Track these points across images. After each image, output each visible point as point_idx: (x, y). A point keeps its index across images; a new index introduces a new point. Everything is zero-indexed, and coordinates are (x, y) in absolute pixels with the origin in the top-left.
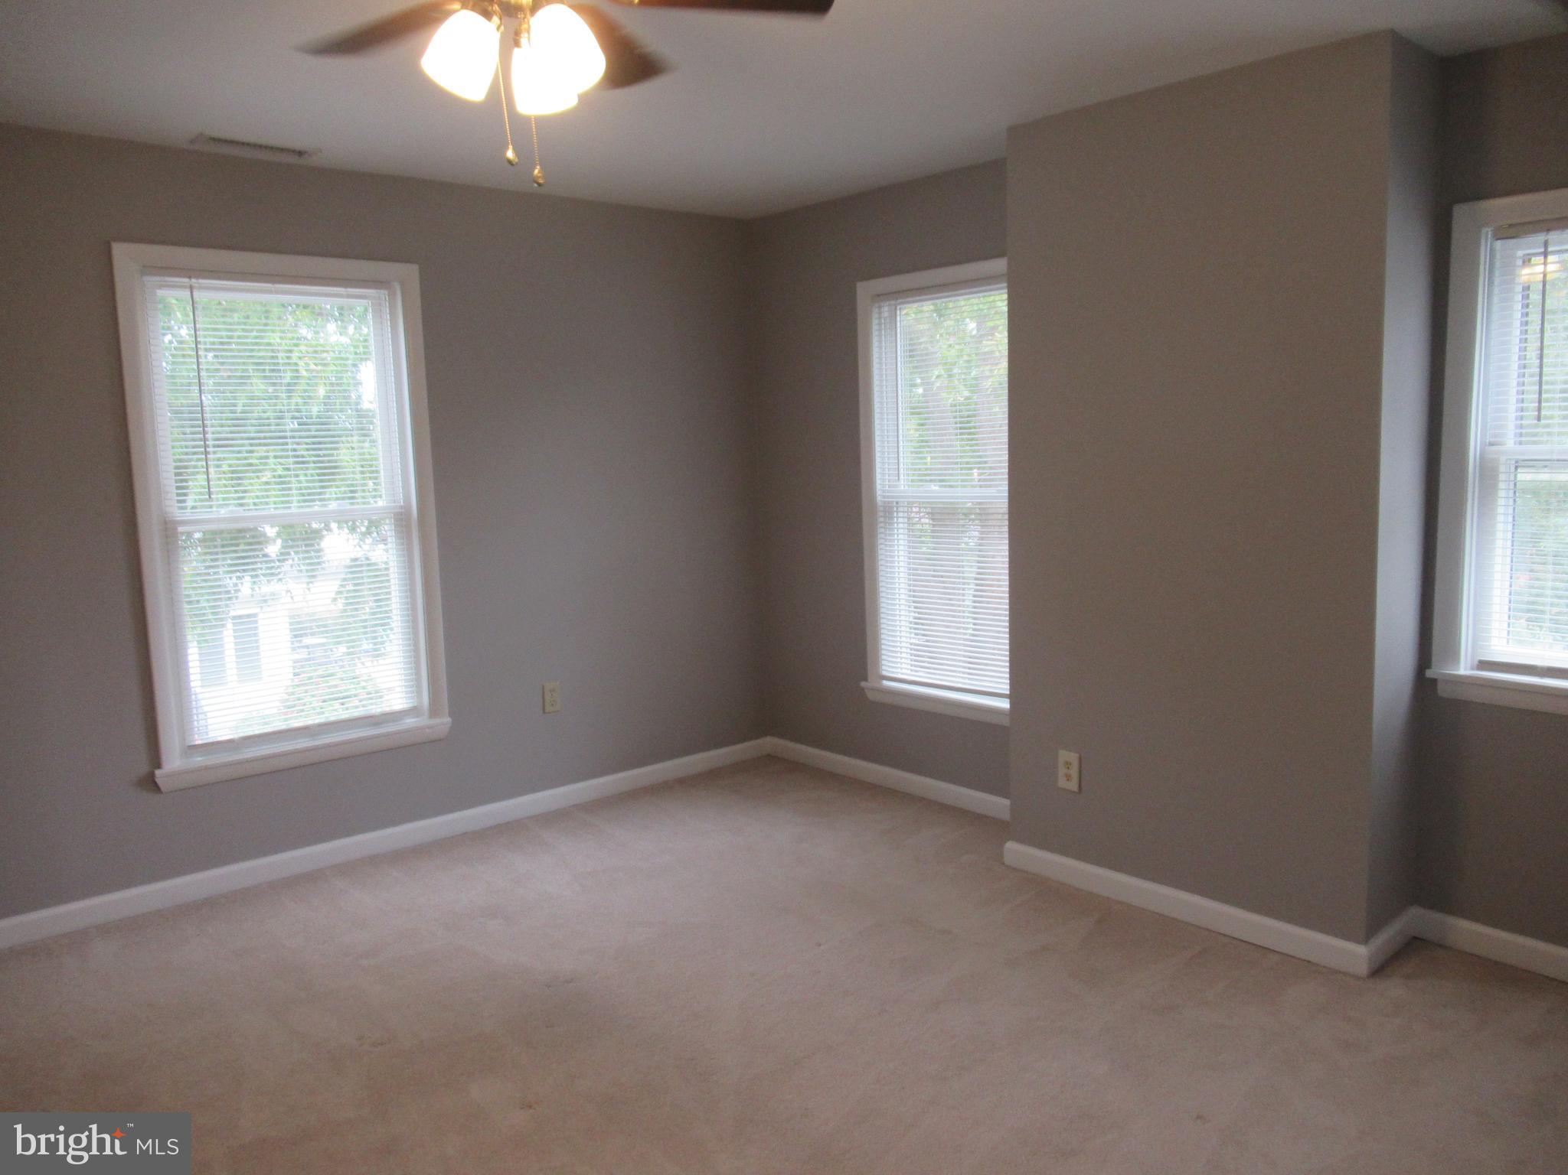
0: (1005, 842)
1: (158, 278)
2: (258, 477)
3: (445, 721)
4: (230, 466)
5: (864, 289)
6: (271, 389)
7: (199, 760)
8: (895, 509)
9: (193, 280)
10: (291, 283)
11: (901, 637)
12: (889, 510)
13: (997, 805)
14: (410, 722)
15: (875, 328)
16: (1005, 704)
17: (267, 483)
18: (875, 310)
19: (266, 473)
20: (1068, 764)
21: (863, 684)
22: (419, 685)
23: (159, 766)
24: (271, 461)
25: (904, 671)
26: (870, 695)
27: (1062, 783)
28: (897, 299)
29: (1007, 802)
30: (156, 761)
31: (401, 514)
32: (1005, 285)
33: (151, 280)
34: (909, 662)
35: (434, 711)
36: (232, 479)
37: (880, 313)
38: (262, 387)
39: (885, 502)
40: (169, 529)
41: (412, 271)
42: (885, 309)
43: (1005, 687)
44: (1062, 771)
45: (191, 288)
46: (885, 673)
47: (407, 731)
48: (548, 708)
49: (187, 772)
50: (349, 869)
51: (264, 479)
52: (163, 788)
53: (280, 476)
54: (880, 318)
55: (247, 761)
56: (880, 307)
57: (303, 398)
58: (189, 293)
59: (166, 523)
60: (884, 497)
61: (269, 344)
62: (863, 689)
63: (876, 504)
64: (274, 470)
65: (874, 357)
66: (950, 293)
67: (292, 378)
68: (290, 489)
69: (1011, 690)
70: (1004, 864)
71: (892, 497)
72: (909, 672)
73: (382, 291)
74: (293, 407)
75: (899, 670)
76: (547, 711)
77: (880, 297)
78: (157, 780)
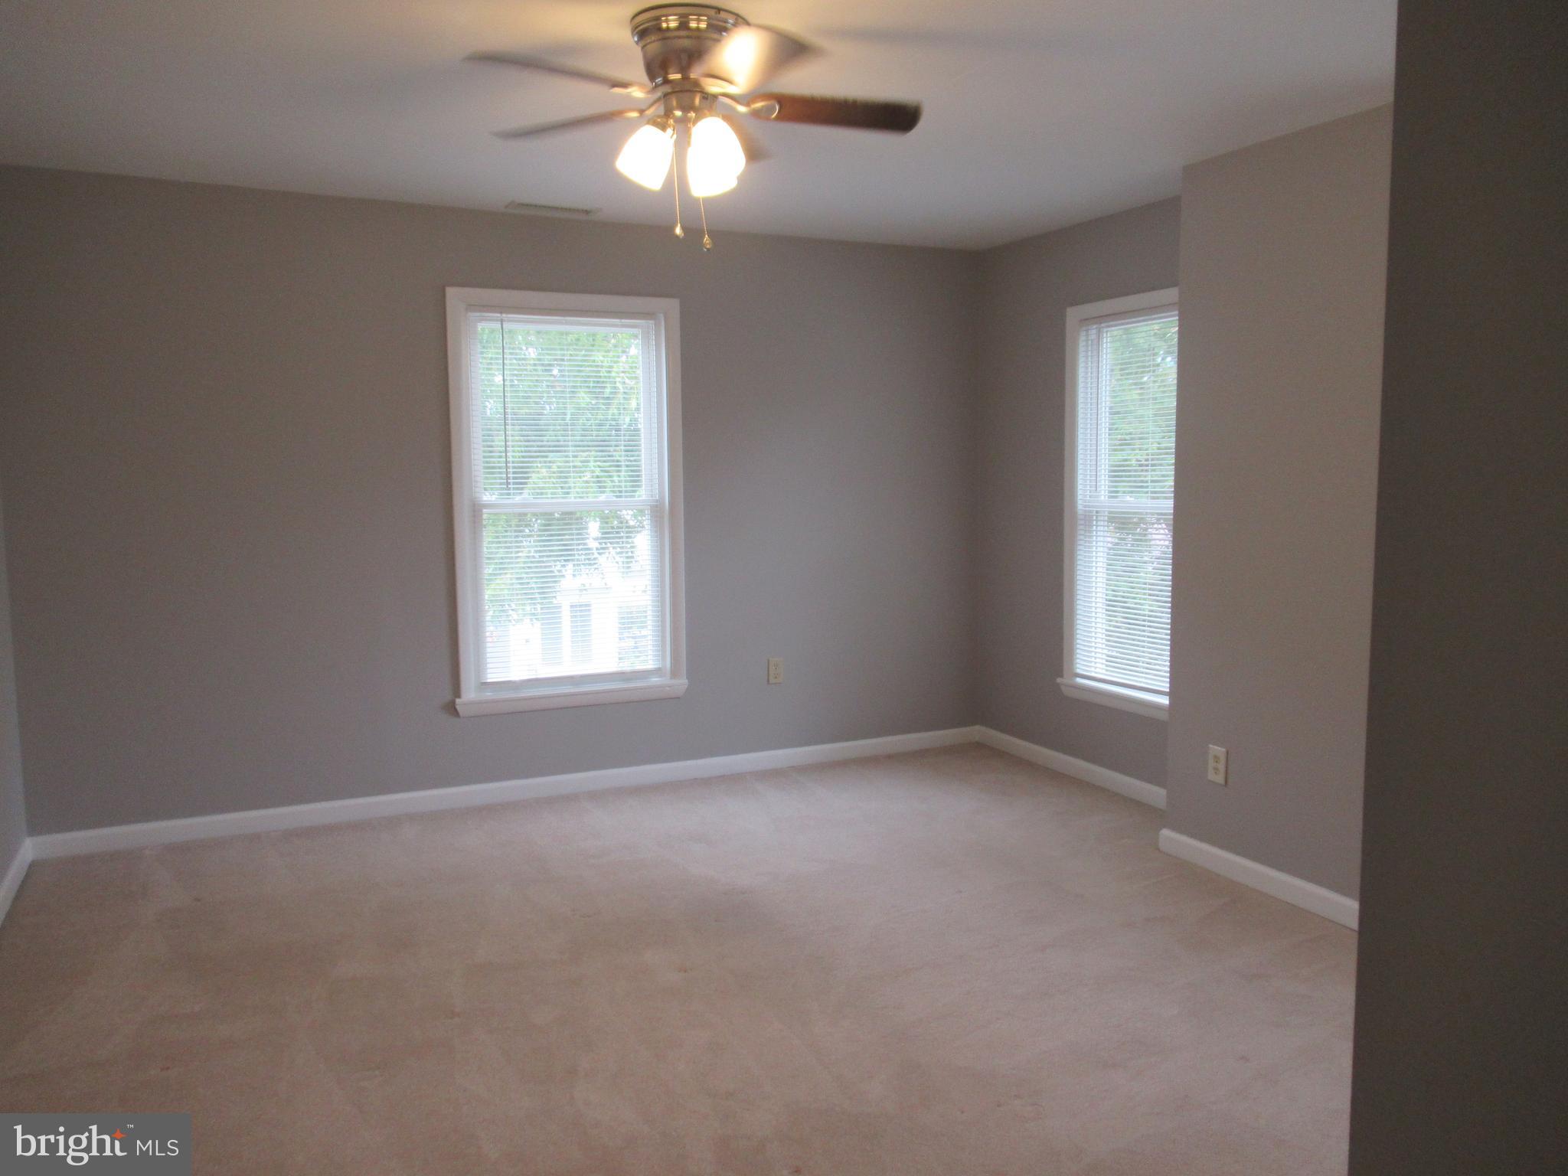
0: (1161, 829)
1: (478, 314)
2: (580, 477)
3: (682, 683)
4: (559, 467)
5: (1073, 314)
6: (593, 402)
7: (489, 695)
8: (1095, 518)
9: (504, 315)
10: (577, 316)
11: (1096, 638)
12: (1089, 519)
13: (1155, 794)
14: (655, 680)
15: (1081, 348)
16: (1165, 701)
17: (587, 482)
18: (1083, 334)
19: (587, 474)
20: (1216, 759)
21: (1059, 680)
22: (663, 651)
23: (459, 696)
24: (592, 464)
25: (1097, 670)
26: (1065, 691)
27: (1211, 776)
28: (1101, 323)
29: (1163, 792)
30: (457, 691)
31: (657, 506)
32: (1177, 312)
33: (473, 315)
34: (1104, 662)
35: (674, 673)
36: (560, 477)
37: (1087, 335)
38: (589, 400)
39: (1085, 511)
40: (477, 509)
41: (673, 305)
42: (1093, 332)
43: (1165, 686)
44: (1211, 763)
45: (502, 321)
46: (1079, 671)
47: (650, 687)
48: (772, 680)
49: (480, 703)
50: (597, 796)
51: (585, 479)
52: (461, 714)
53: (598, 477)
54: (1087, 340)
55: (525, 699)
56: (1087, 331)
57: (619, 409)
58: (500, 325)
59: (474, 505)
60: (1085, 506)
61: (594, 361)
62: (1058, 685)
63: (1077, 513)
64: (593, 472)
65: (1080, 376)
66: (1147, 317)
67: (611, 393)
68: (605, 487)
69: (1170, 688)
70: (1159, 849)
71: (1093, 506)
72: (1104, 672)
73: (651, 322)
74: (610, 417)
75: (1093, 669)
76: (771, 682)
77: (1086, 321)
78: (458, 707)
